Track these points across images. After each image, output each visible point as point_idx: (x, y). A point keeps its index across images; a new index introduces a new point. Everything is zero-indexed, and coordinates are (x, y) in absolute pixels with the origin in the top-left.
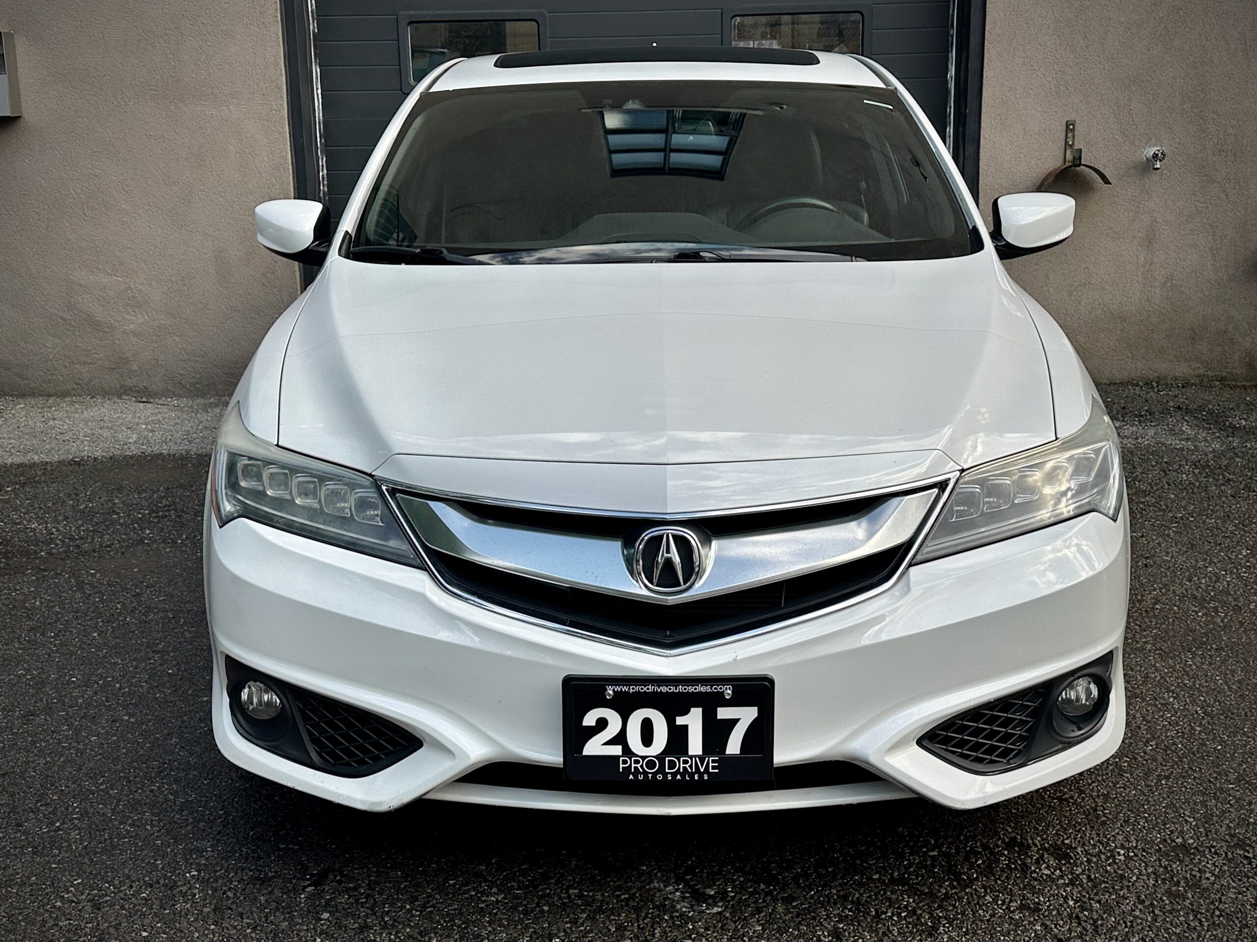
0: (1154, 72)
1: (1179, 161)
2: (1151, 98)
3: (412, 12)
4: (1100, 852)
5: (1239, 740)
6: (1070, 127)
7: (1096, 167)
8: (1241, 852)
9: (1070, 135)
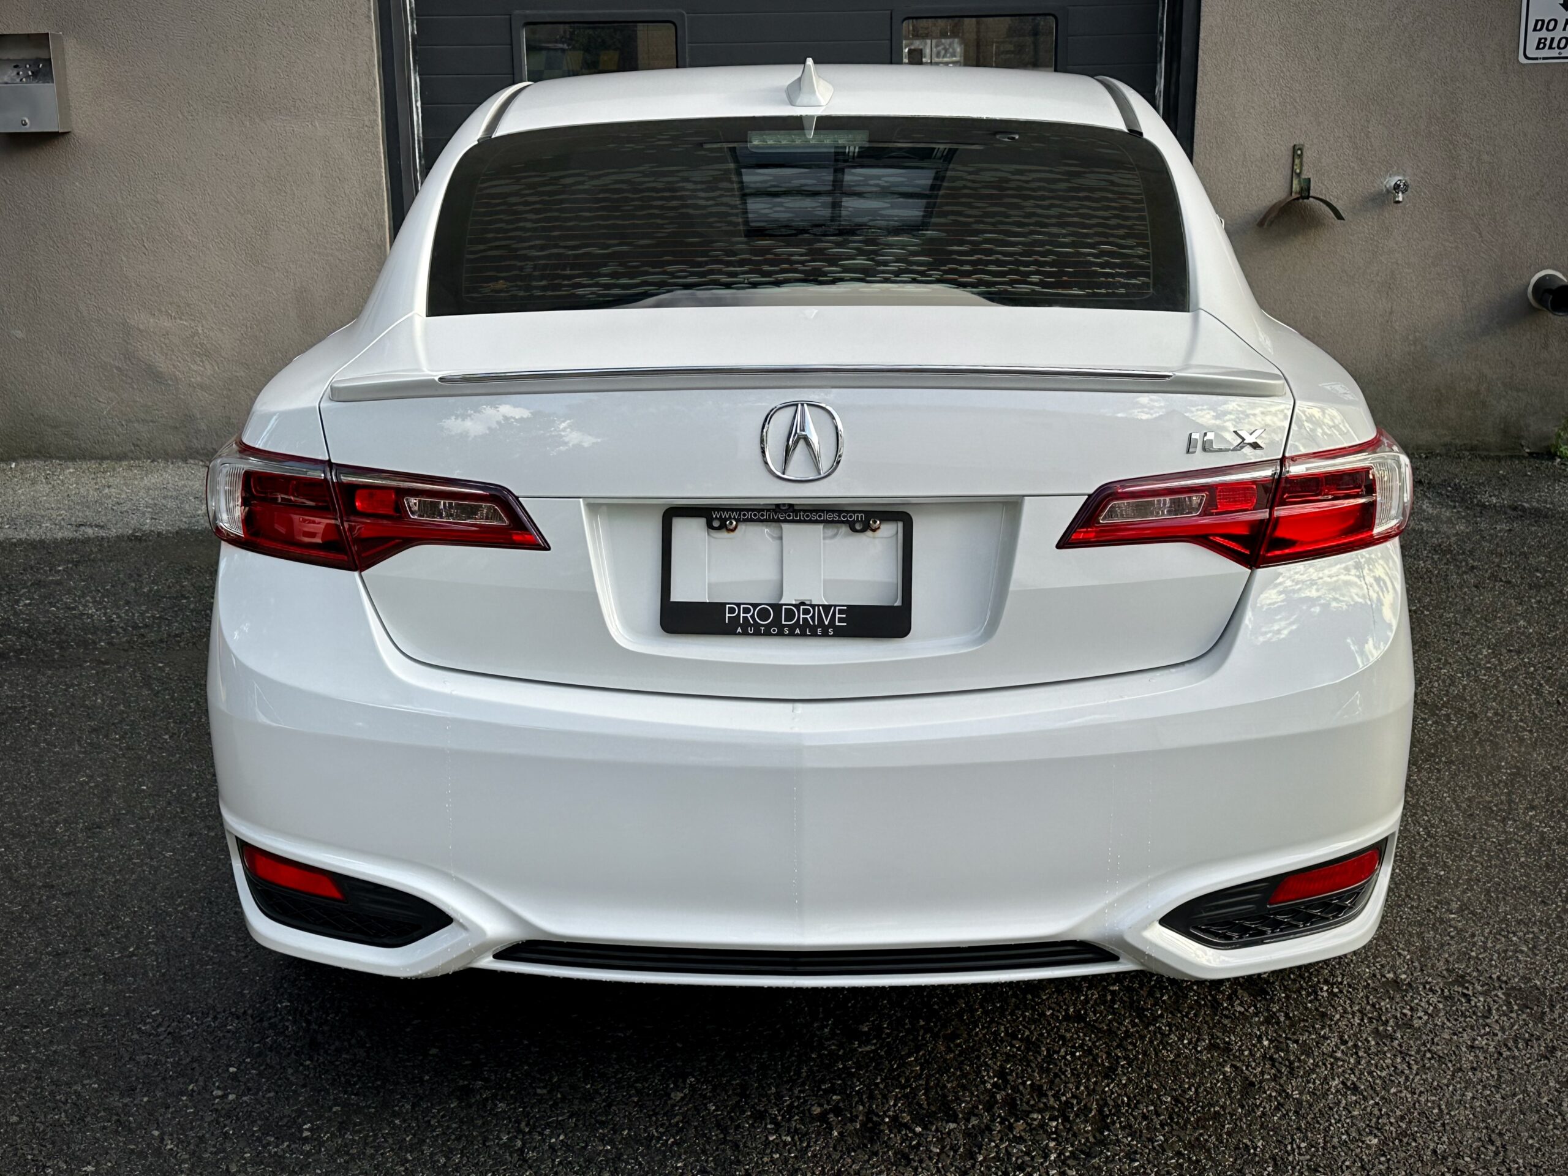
0: (1397, 88)
1: (1425, 193)
2: (1393, 119)
3: (528, 12)
4: (1301, 987)
5: (1464, 865)
6: (1297, 153)
7: (1328, 200)
8: (1460, 989)
9: (1297, 161)
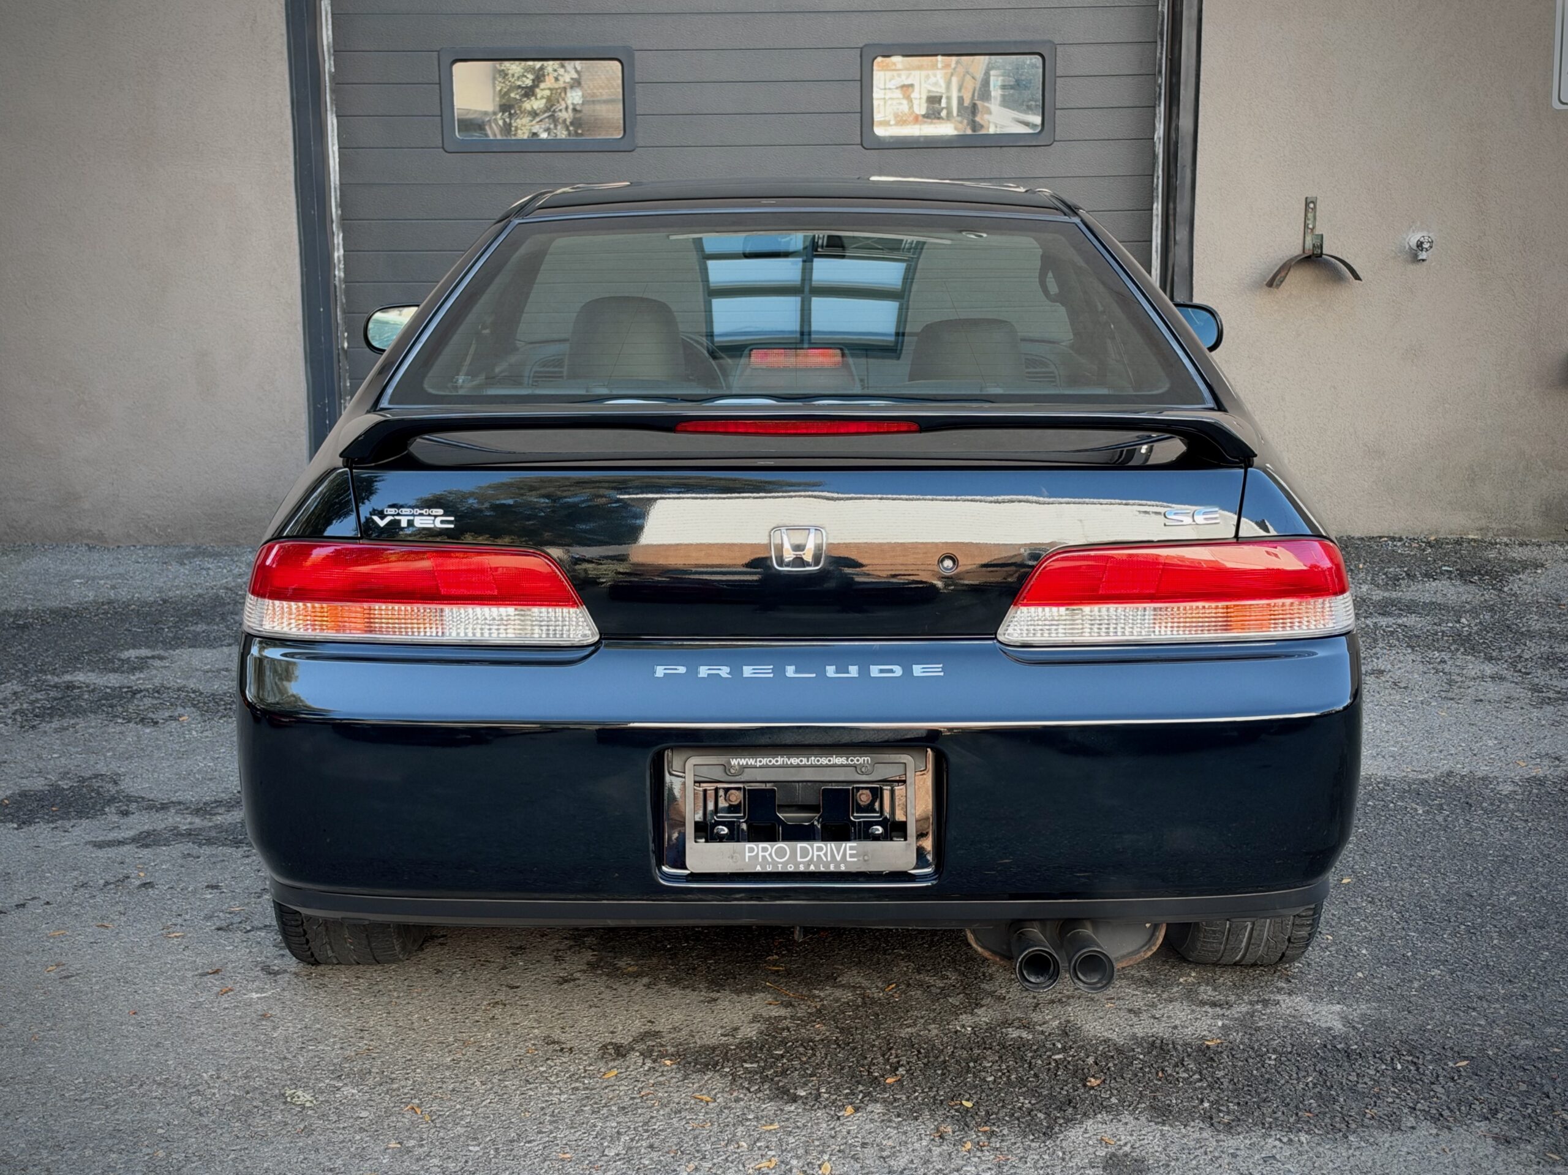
0: (1418, 136)
1: (1451, 250)
2: (1415, 169)
6: (1310, 204)
7: (1343, 257)
9: (1310, 215)
